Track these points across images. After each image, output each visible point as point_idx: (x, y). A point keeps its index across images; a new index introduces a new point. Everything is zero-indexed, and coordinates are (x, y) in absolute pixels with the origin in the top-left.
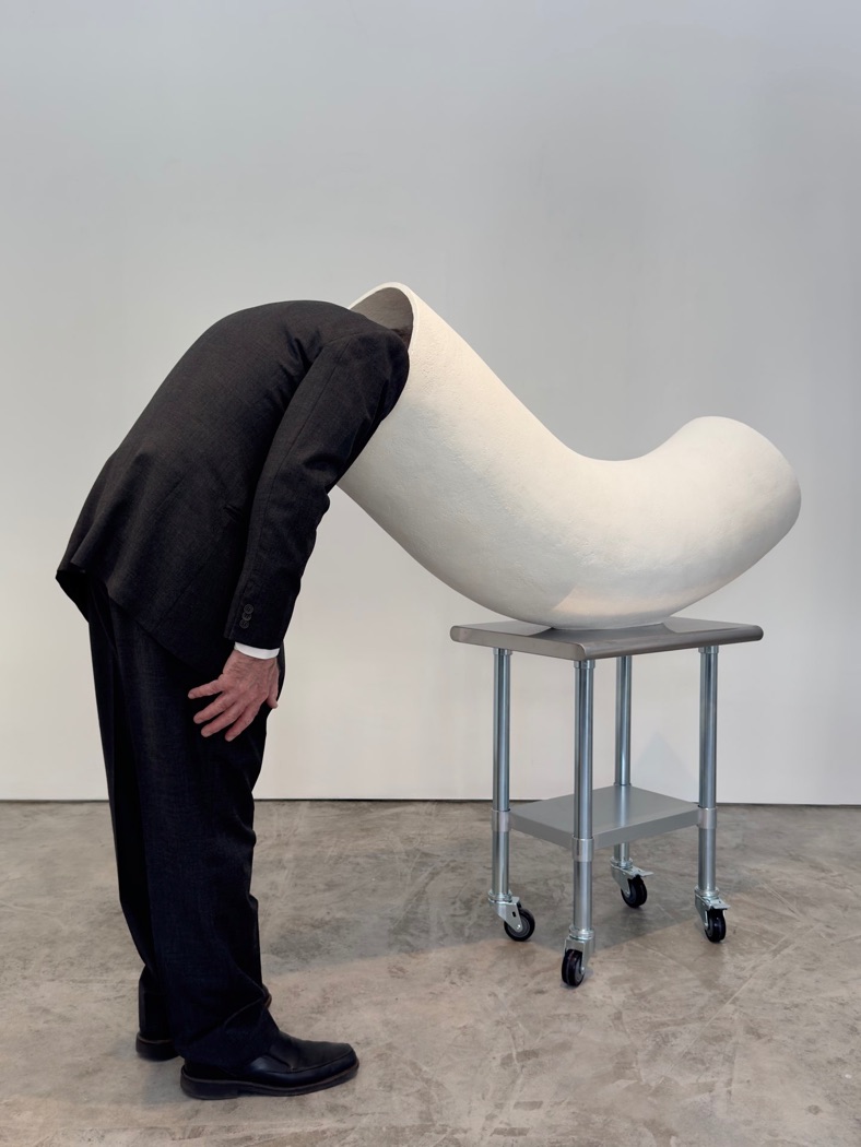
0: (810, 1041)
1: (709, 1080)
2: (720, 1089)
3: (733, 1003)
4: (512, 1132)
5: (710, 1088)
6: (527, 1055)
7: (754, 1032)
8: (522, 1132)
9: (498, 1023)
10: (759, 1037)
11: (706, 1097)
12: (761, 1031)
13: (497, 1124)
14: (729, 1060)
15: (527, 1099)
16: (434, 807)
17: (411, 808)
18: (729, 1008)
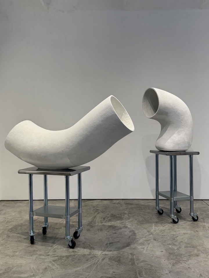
0: (165, 241)
1: (144, 247)
2: (146, 248)
3: (152, 235)
4: (106, 255)
5: (144, 248)
6: (111, 243)
7: (155, 240)
8: (107, 255)
9: (106, 238)
10: (156, 240)
11: (143, 249)
12: (156, 239)
13: (103, 254)
14: (149, 244)
15: (109, 250)
16: (100, 201)
17: (96, 201)
18: (151, 235)
